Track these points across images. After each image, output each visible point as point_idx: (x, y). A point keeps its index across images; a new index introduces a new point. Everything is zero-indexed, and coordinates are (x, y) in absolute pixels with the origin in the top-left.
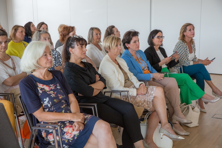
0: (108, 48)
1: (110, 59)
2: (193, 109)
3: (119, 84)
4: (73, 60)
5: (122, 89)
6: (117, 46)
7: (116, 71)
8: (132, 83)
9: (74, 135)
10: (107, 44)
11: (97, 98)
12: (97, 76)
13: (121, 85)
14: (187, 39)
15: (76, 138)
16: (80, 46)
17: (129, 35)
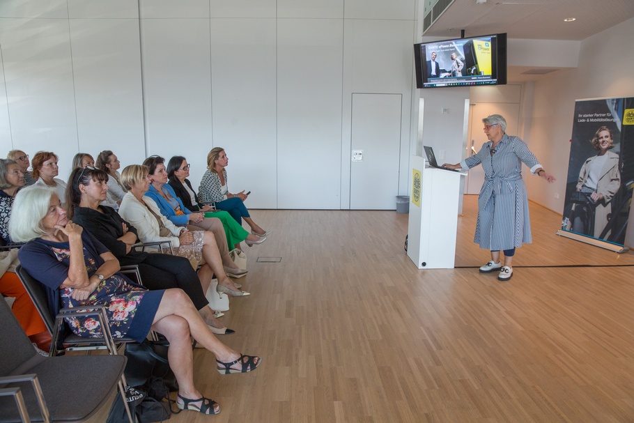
0: (132, 183)
1: (136, 199)
2: (238, 254)
3: (154, 233)
4: (85, 203)
5: (159, 239)
6: (144, 178)
7: (147, 215)
8: (168, 230)
9: (129, 313)
10: (129, 177)
11: (131, 257)
12: (124, 226)
13: (156, 234)
14: (218, 168)
15: (133, 316)
16: (97, 181)
17: (152, 163)
